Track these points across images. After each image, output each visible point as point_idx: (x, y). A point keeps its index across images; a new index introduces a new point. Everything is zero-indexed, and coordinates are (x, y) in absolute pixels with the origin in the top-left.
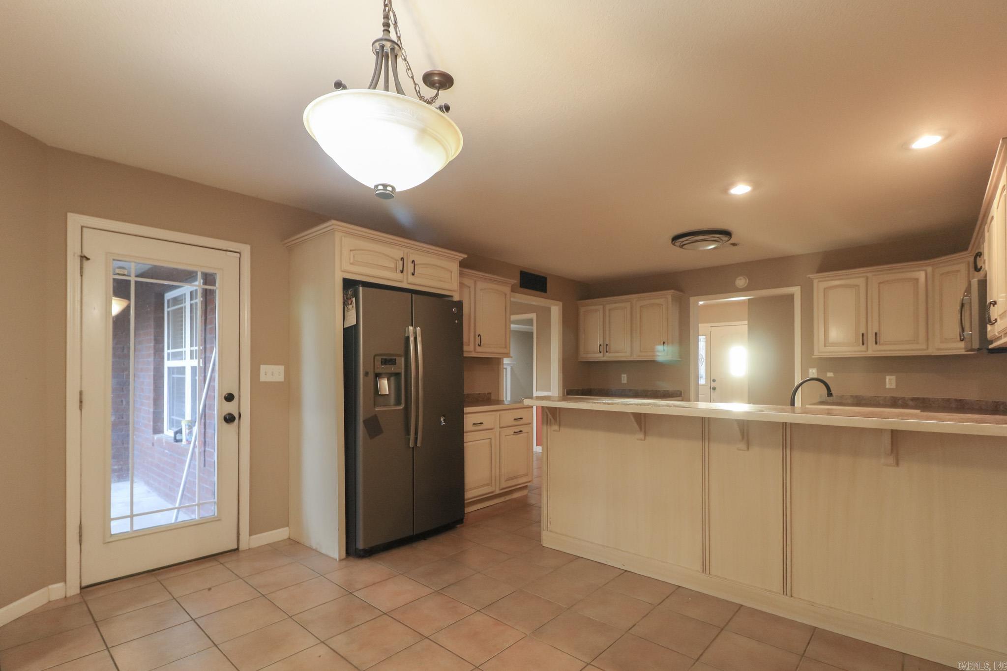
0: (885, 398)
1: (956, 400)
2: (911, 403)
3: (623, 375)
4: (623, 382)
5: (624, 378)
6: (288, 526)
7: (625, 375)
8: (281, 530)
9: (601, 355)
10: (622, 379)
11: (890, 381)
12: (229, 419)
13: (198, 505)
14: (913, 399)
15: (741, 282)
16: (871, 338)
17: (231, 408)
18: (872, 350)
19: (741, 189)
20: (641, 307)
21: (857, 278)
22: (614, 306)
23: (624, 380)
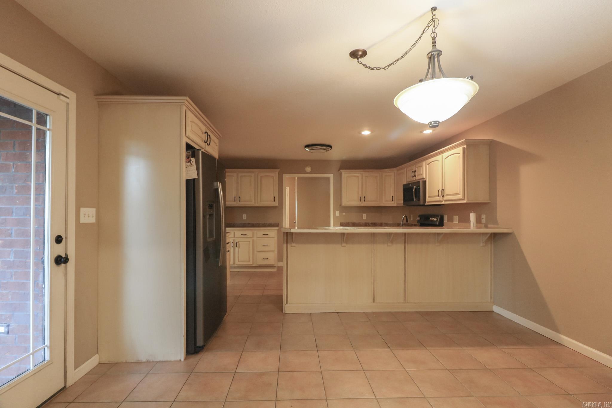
0: (363, 223)
1: (385, 223)
2: (371, 225)
3: (244, 215)
4: (244, 219)
5: (245, 217)
6: (98, 353)
7: (246, 215)
8: (93, 358)
9: (235, 203)
10: (244, 217)
11: (364, 216)
12: (60, 260)
13: (33, 354)
14: (372, 223)
15: (308, 169)
16: (363, 199)
17: (60, 250)
18: (363, 204)
19: (366, 133)
20: (262, 177)
21: (357, 174)
22: (243, 174)
23: (245, 218)
